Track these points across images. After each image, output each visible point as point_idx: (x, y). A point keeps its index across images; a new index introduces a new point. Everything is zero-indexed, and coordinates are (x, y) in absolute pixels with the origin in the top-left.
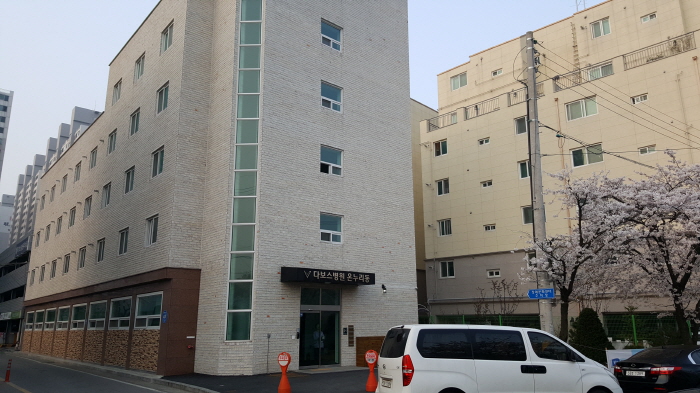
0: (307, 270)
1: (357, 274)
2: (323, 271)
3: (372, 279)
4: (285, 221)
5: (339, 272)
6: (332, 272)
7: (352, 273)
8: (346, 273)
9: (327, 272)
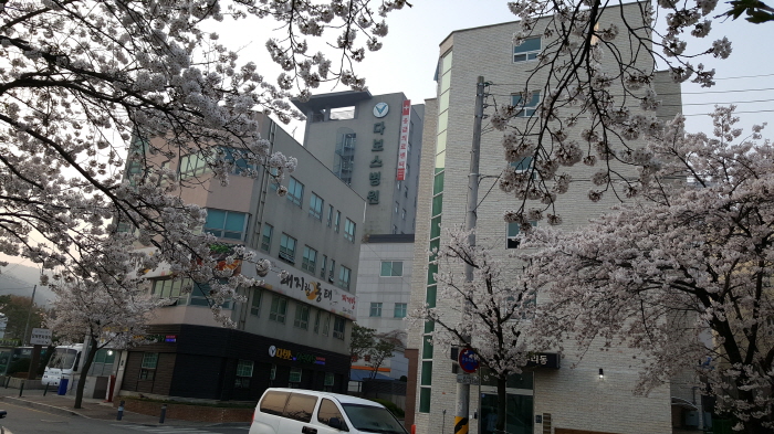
3: (551, 361)
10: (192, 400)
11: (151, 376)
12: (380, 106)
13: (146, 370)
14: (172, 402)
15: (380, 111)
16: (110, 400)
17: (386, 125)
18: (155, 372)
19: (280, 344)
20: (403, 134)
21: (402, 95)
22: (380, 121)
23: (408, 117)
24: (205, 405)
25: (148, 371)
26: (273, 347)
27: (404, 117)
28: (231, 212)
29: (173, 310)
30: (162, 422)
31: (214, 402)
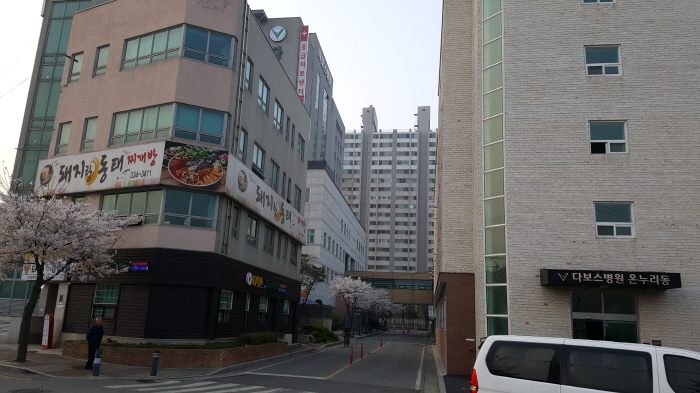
0: (563, 272)
1: (647, 275)
2: (587, 272)
3: (675, 280)
4: (541, 218)
5: (614, 273)
6: (602, 273)
7: (637, 274)
8: (626, 274)
9: (594, 273)
10: (174, 342)
11: (110, 314)
12: (277, 29)
13: (100, 306)
14: (149, 346)
15: (277, 35)
16: (50, 346)
17: (283, 50)
18: (116, 308)
19: (256, 271)
20: (301, 60)
21: (299, 20)
22: (277, 45)
23: (307, 43)
24: (193, 347)
25: (104, 307)
26: (249, 275)
27: (302, 43)
28: (206, 110)
29: (136, 230)
30: (154, 373)
31: (202, 342)
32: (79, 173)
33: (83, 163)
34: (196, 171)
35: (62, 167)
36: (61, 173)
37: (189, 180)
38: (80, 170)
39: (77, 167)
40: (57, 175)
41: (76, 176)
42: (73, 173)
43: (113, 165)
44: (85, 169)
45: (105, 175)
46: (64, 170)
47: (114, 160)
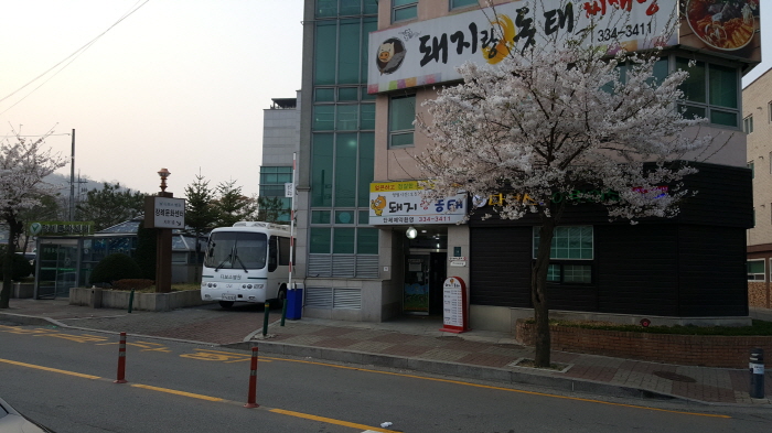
11: (578, 275)
18: (592, 266)
32: (467, 45)
33: (473, 27)
34: (722, 22)
35: (424, 39)
36: (423, 49)
37: (714, 38)
38: (468, 38)
39: (458, 36)
40: (413, 53)
41: (459, 51)
42: (452, 47)
43: (549, 22)
44: (480, 36)
45: (531, 41)
46: (429, 43)
47: (549, 15)
